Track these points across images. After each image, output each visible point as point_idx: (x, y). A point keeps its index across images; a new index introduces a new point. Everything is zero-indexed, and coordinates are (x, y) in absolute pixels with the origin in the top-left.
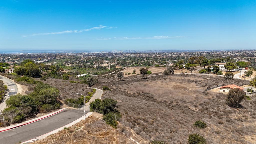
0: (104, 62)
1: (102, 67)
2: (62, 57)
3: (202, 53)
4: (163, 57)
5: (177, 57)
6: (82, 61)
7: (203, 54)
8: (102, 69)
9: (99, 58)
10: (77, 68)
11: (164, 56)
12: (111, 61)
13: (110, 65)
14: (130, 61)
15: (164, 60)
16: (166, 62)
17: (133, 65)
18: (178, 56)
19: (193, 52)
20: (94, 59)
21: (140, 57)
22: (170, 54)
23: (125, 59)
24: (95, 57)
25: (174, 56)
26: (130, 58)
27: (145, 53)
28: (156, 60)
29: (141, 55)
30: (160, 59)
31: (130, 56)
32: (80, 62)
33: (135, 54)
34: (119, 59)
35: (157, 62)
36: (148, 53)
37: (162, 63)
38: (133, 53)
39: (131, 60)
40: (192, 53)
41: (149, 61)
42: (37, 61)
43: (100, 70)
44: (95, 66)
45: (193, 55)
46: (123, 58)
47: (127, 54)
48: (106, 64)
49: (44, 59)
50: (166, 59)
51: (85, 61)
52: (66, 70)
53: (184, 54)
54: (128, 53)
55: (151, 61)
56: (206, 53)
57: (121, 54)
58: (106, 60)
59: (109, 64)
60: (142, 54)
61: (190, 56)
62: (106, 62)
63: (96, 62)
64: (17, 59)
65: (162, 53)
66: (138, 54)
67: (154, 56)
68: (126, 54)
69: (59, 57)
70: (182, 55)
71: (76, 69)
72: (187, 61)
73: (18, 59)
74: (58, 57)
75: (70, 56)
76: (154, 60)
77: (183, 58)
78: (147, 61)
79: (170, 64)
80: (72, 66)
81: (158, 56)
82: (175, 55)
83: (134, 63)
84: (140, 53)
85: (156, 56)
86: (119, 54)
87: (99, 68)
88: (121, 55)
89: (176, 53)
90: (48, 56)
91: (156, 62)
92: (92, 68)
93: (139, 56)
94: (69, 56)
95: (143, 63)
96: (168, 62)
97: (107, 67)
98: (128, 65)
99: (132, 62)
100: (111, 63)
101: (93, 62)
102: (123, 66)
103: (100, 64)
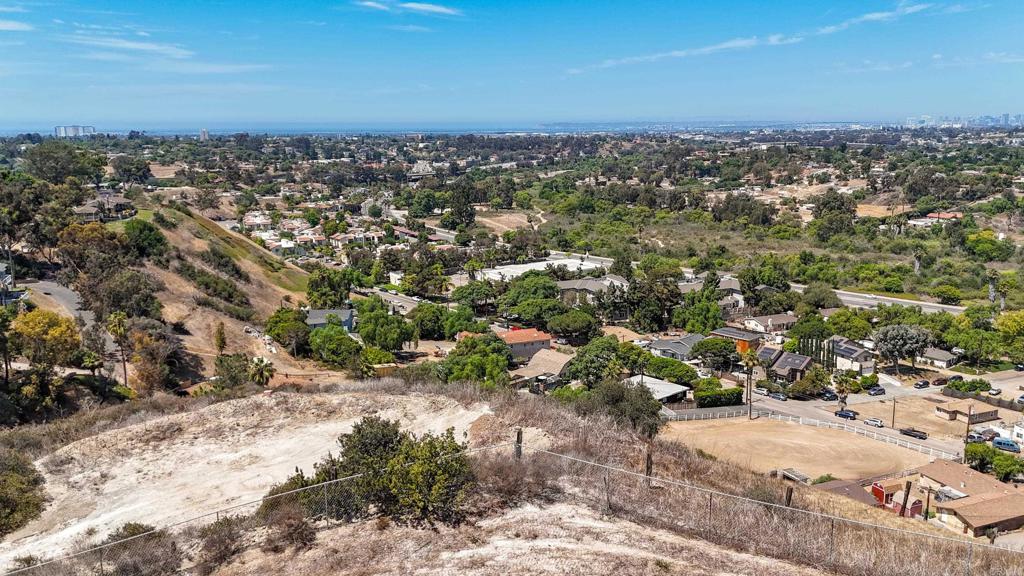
0: (806, 173)
1: (748, 209)
12: (851, 167)
14: (989, 171)
23: (953, 159)
48: (811, 184)
54: (997, 129)
57: (951, 133)
59: (831, 184)
62: (820, 172)
63: (757, 173)
88: (944, 139)
97: (804, 208)
98: (971, 196)
99: (1004, 176)
100: (846, 179)
101: (741, 171)
102: (920, 205)
103: (769, 186)
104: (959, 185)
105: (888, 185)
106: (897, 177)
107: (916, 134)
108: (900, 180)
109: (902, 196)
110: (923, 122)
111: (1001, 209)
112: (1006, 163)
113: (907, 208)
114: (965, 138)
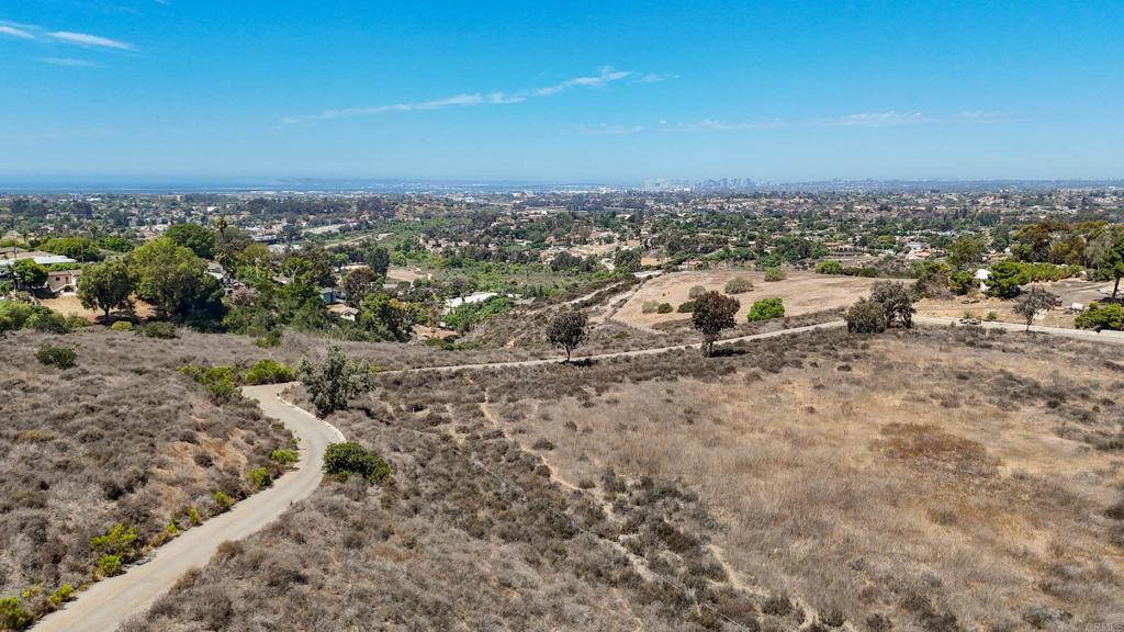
0: (593, 237)
1: (577, 261)
2: (421, 210)
3: (1096, 196)
4: (884, 214)
5: (956, 217)
6: (497, 229)
7: (1100, 200)
8: (575, 269)
9: (575, 218)
10: (467, 260)
11: (890, 210)
12: (625, 231)
13: (618, 248)
14: (714, 233)
15: (888, 227)
16: (897, 238)
17: (727, 250)
18: (965, 212)
19: (1048, 188)
20: (550, 223)
21: (771, 212)
22: (920, 201)
23: (691, 224)
24: (563, 210)
25: (941, 208)
26: (719, 220)
27: (797, 194)
28: (845, 227)
29: (779, 201)
30: (868, 227)
31: (722, 208)
32: (487, 232)
33: (746, 197)
34: (665, 223)
35: (850, 239)
36: (810, 196)
37: (873, 248)
38: (739, 196)
39: (719, 226)
40: (1041, 196)
41: (811, 234)
42: (316, 224)
43: (566, 273)
44: (549, 255)
45: (1047, 204)
46: (686, 217)
47: (712, 197)
48: (600, 244)
49: (344, 219)
50: (899, 225)
51: (513, 228)
52: (418, 269)
53: (998, 201)
54: (719, 194)
55: (821, 235)
56: (1115, 194)
57: (684, 197)
58: (606, 225)
59: (616, 244)
60: (784, 196)
61: (1029, 210)
62: (605, 235)
63: (557, 236)
64: (238, 215)
65: (882, 195)
66: (764, 201)
67: (841, 208)
68: (705, 200)
69: (409, 209)
70: (984, 205)
71: (464, 269)
72: (1007, 238)
73: (245, 214)
74: (403, 210)
75: (456, 206)
76: (835, 229)
77: (987, 219)
78: (798, 233)
79: (919, 249)
80: (448, 253)
81: (859, 207)
82: (950, 203)
83: (733, 243)
84: (774, 194)
85: (848, 208)
86: (674, 198)
87: (562, 263)
88: (680, 204)
89: (954, 197)
90: (362, 205)
91: (845, 238)
92: (535, 264)
93: (766, 210)
94: (449, 204)
95: (777, 242)
96: (907, 239)
97: (603, 262)
98: (705, 250)
99: (723, 237)
100: (625, 240)
101: (544, 235)
102: (677, 257)
103: (571, 246)
104: (698, 243)
105: (655, 243)
106: (660, 238)
107: (659, 198)
108: (661, 240)
109: (664, 251)
110: (658, 185)
111: (723, 258)
112: (725, 228)
113: (670, 259)
114: (696, 204)
